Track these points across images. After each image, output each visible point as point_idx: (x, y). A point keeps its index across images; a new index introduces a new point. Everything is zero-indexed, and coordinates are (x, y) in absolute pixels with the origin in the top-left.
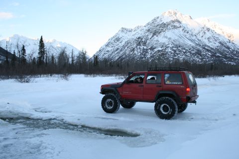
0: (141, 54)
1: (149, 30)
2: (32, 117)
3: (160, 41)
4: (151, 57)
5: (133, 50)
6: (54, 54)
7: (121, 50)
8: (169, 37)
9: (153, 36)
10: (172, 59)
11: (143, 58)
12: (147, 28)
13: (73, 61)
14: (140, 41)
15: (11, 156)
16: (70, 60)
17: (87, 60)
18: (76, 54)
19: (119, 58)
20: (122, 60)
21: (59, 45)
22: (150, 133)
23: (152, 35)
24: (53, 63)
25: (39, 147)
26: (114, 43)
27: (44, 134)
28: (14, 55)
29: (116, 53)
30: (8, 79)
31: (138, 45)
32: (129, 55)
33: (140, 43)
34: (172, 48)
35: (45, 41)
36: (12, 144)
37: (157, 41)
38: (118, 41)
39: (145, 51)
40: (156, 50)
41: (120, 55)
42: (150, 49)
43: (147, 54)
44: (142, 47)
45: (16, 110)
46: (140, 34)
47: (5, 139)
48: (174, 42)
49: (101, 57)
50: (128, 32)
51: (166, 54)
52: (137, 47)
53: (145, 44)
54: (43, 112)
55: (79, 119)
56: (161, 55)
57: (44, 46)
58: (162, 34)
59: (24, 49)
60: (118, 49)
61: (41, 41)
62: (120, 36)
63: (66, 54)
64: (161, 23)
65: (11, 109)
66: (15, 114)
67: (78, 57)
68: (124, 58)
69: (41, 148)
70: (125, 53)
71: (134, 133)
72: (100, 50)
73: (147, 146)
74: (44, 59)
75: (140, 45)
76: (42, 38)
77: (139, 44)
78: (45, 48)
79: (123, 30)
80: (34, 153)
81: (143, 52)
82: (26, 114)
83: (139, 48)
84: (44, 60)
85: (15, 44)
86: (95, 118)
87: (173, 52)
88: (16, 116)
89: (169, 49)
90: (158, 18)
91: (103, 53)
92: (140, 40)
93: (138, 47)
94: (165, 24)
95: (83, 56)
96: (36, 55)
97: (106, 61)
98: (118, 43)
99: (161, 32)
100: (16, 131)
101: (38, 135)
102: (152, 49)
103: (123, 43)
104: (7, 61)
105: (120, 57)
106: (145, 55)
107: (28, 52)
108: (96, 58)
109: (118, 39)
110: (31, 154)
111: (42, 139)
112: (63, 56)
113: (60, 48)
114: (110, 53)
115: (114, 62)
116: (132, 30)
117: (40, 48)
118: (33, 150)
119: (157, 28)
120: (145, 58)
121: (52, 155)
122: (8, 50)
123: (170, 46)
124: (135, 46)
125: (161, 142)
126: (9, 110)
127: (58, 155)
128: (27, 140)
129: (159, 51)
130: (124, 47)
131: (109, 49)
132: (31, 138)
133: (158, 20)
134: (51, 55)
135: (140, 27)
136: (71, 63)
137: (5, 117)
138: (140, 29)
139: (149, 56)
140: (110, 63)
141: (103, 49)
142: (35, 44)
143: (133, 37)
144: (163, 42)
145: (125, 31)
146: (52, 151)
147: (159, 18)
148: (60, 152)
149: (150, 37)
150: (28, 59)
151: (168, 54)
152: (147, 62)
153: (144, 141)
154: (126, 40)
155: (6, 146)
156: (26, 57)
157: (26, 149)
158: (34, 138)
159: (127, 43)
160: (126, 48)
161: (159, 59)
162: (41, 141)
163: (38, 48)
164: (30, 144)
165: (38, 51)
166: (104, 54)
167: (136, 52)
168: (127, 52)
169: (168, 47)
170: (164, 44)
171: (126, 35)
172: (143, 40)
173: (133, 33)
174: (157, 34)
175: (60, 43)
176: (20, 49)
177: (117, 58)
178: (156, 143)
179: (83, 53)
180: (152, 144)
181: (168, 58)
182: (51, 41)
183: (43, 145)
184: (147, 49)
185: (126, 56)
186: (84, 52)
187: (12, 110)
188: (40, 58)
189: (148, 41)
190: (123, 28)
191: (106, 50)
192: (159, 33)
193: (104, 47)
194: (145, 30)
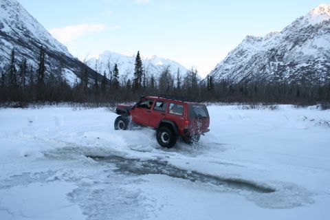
0: (276, 73)
1: (287, 38)
2: (127, 156)
3: (305, 54)
4: (291, 77)
5: (264, 67)
6: (155, 75)
7: (246, 69)
8: (319, 46)
9: (293, 47)
10: (324, 80)
11: (278, 78)
12: (284, 35)
13: (179, 83)
14: (273, 55)
15: (103, 205)
16: (176, 82)
17: (198, 82)
18: (183, 74)
19: (242, 80)
20: (247, 82)
21: (160, 63)
22: (290, 189)
23: (292, 44)
24: (153, 86)
25: (136, 197)
26: (236, 58)
27: (142, 180)
28: (105, 77)
29: (238, 72)
30: (98, 107)
31: (270, 60)
32: (258, 75)
33: (273, 57)
34: (323, 64)
35: (143, 58)
36: (103, 190)
37: (300, 53)
38: (241, 55)
39: (282, 69)
40: (298, 67)
41: (244, 75)
42: (290, 65)
43: (284, 73)
44: (277, 63)
45: (107, 146)
46: (274, 43)
47: (96, 183)
48: (328, 54)
49: (217, 78)
50: (256, 42)
51: (314, 73)
52: (269, 63)
53: (281, 58)
54: (140, 151)
55: (188, 163)
56: (306, 75)
57: (141, 65)
58: (309, 42)
59: (116, 70)
60: (241, 66)
61: (138, 58)
62: (245, 48)
63: (170, 74)
64: (306, 26)
65: (101, 145)
66: (106, 153)
67: (187, 79)
68: (250, 80)
69: (138, 198)
70: (251, 72)
71: (266, 187)
72: (216, 69)
73: (286, 207)
74: (141, 81)
75: (274, 61)
76: (138, 54)
77: (272, 59)
78: (142, 66)
79: (249, 39)
80: (130, 204)
81: (279, 70)
82: (119, 152)
83: (273, 65)
84: (142, 83)
85: (106, 63)
86: (210, 162)
87: (325, 69)
88: (108, 155)
89: (319, 65)
90: (302, 18)
91: (220, 73)
92: (273, 53)
93: (271, 63)
94: (313, 27)
95: (192, 77)
96: (131, 77)
97: (224, 83)
98: (241, 58)
99: (306, 40)
100: (107, 174)
101: (135, 181)
102: (292, 65)
103: (249, 58)
104: (96, 84)
105: (244, 78)
106: (281, 74)
107: (121, 72)
108: (210, 79)
109: (241, 53)
110: (126, 205)
111: (139, 186)
112: (165, 76)
113: (162, 66)
114: (230, 72)
115: (236, 85)
116: (262, 38)
117: (136, 67)
118: (129, 200)
119: (301, 34)
120: (282, 79)
121: (152, 209)
122: (98, 71)
123: (322, 59)
124: (266, 61)
125: (309, 204)
126: (99, 146)
127: (160, 209)
128: (122, 186)
129: (303, 68)
130: (250, 63)
131: (229, 66)
132: (126, 184)
133: (303, 22)
134: (150, 76)
135: (275, 33)
136: (176, 86)
137: (94, 155)
138: (274, 36)
139: (287, 75)
140: (231, 87)
141: (220, 67)
142: (130, 62)
143: (264, 49)
144: (310, 55)
145: (252, 40)
146: (153, 204)
147: (304, 19)
148: (162, 206)
149: (289, 47)
150: (121, 82)
151: (318, 73)
152: (284, 85)
153: (281, 201)
154: (254, 54)
155: (96, 192)
156: (119, 80)
157: (120, 198)
158: (130, 185)
159: (255, 57)
160: (253, 65)
161: (303, 80)
162: (139, 190)
163: (134, 66)
164: (125, 192)
165: (134, 71)
166: (222, 73)
167: (267, 70)
168: (255, 71)
169: (317, 62)
170: (311, 57)
171: (254, 47)
172: (279, 53)
173: (264, 43)
174: (300, 43)
175: (162, 60)
176: (112, 68)
177: (240, 79)
178: (300, 205)
179: (193, 73)
180: (294, 205)
181: (317, 79)
182: (150, 57)
183: (141, 194)
184: (284, 66)
185: (253, 77)
186: (195, 72)
187: (103, 147)
188: (136, 80)
189: (286, 54)
190: (248, 37)
191: (225, 68)
192: (304, 41)
193: (222, 64)
194: (281, 38)
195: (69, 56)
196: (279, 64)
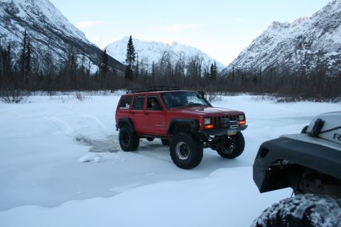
0: (303, 62)
1: (316, 24)
3: (336, 41)
4: (318, 66)
5: (290, 56)
7: (271, 57)
9: (323, 34)
11: (304, 68)
12: (314, 21)
14: (300, 42)
19: (266, 69)
20: (271, 71)
23: (321, 32)
26: (261, 46)
29: (262, 60)
31: (297, 48)
32: (283, 64)
33: (300, 45)
37: (330, 40)
38: (267, 42)
39: (309, 57)
40: (327, 55)
41: (269, 63)
42: (318, 54)
43: (311, 62)
44: (304, 52)
46: (301, 30)
49: (240, 67)
50: (283, 29)
52: (295, 51)
53: (309, 46)
56: (336, 64)
60: (266, 54)
62: (271, 35)
68: (275, 69)
70: (276, 61)
72: (239, 57)
75: (301, 49)
77: (299, 47)
79: (276, 25)
81: (306, 58)
83: (300, 53)
90: (334, 3)
91: (243, 61)
92: (301, 40)
93: (298, 51)
98: (266, 45)
99: (337, 26)
102: (321, 53)
103: (275, 45)
105: (268, 67)
106: (308, 64)
109: (267, 40)
114: (254, 60)
116: (289, 25)
119: (332, 21)
120: (308, 68)
124: (292, 49)
129: (333, 57)
130: (275, 51)
131: (253, 54)
133: (335, 7)
135: (303, 19)
138: (302, 23)
139: (313, 65)
140: (254, 76)
141: (244, 54)
143: (290, 36)
145: (279, 27)
147: (337, 3)
149: (318, 34)
154: (280, 41)
159: (281, 45)
160: (279, 53)
166: (246, 62)
167: (293, 59)
168: (280, 60)
171: (280, 34)
172: (307, 40)
173: (291, 29)
174: (331, 30)
175: (183, 47)
177: (263, 69)
182: (170, 44)
184: (312, 55)
185: (278, 66)
189: (315, 42)
190: (275, 23)
191: (249, 56)
192: (335, 28)
193: (246, 52)
194: (310, 24)
195: (85, 42)
196: (306, 53)
